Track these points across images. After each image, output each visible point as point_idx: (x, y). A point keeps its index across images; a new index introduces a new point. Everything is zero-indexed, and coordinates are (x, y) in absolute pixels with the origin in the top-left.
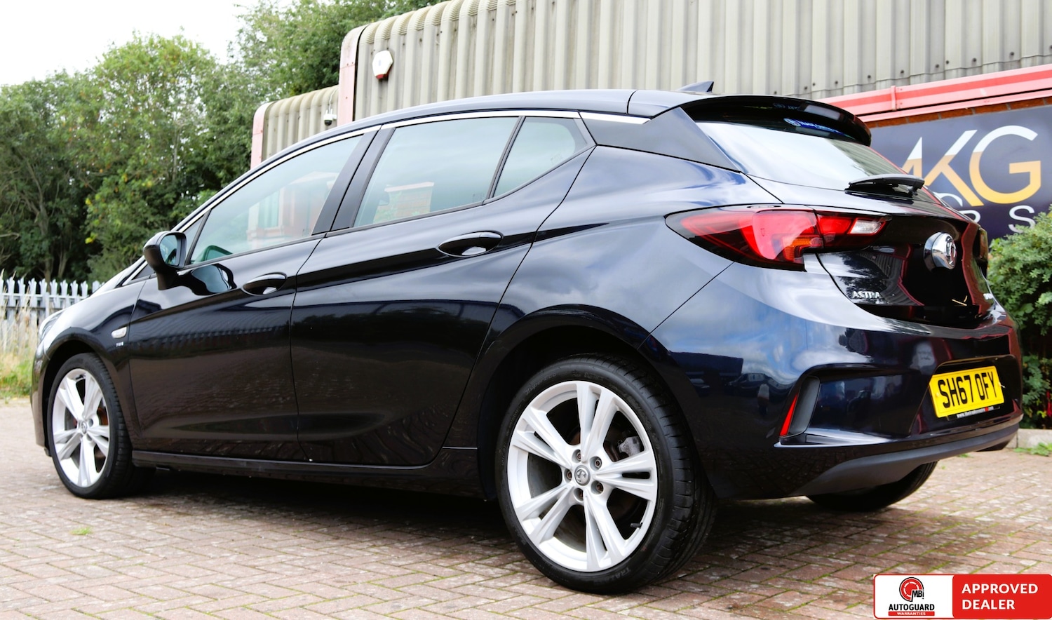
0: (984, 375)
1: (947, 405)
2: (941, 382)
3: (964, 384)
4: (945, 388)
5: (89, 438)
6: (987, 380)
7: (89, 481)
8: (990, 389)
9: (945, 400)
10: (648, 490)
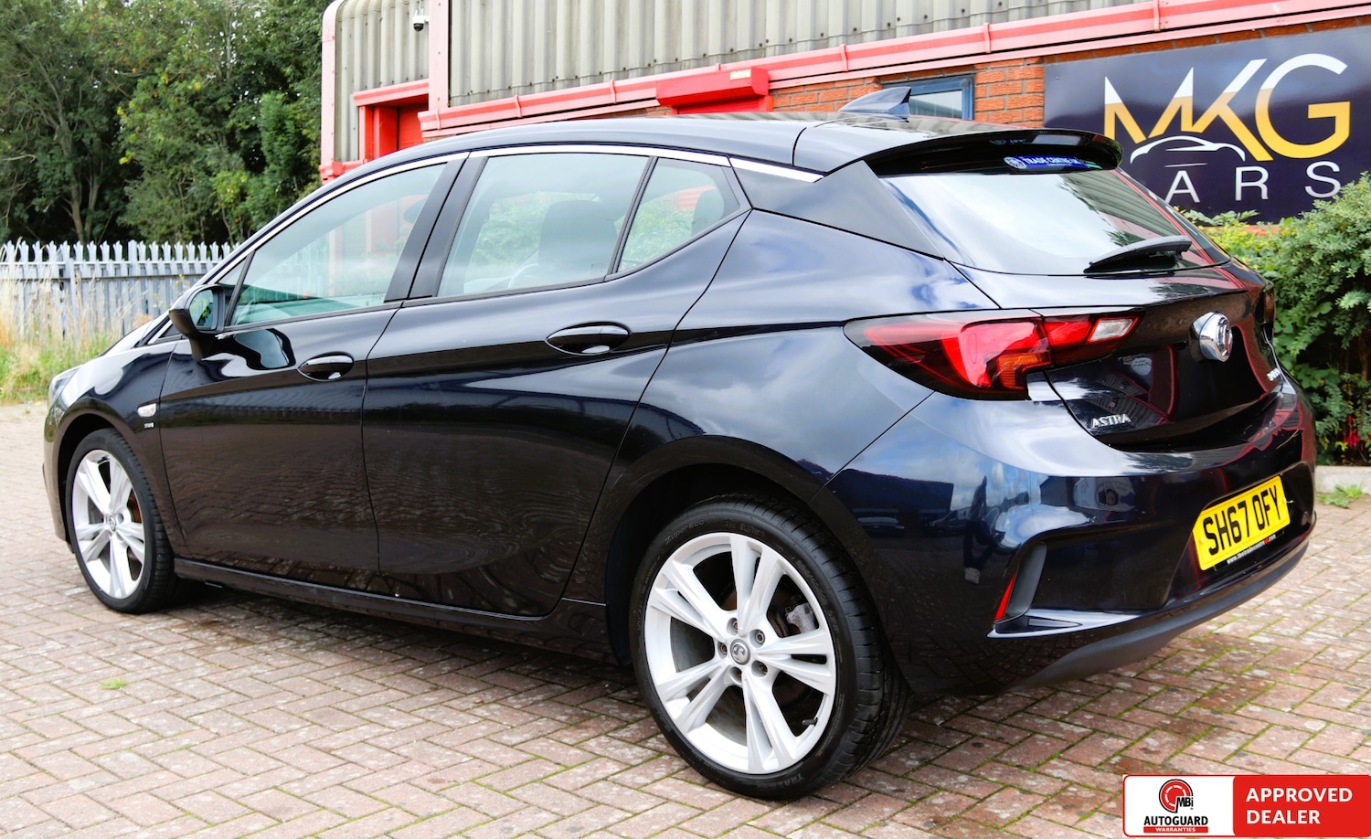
0: (1264, 494)
1: (1213, 551)
2: (1208, 521)
3: (1239, 516)
4: (1212, 529)
5: (119, 536)
6: (1269, 500)
7: (123, 592)
8: (1272, 513)
9: (1212, 543)
10: (823, 679)
